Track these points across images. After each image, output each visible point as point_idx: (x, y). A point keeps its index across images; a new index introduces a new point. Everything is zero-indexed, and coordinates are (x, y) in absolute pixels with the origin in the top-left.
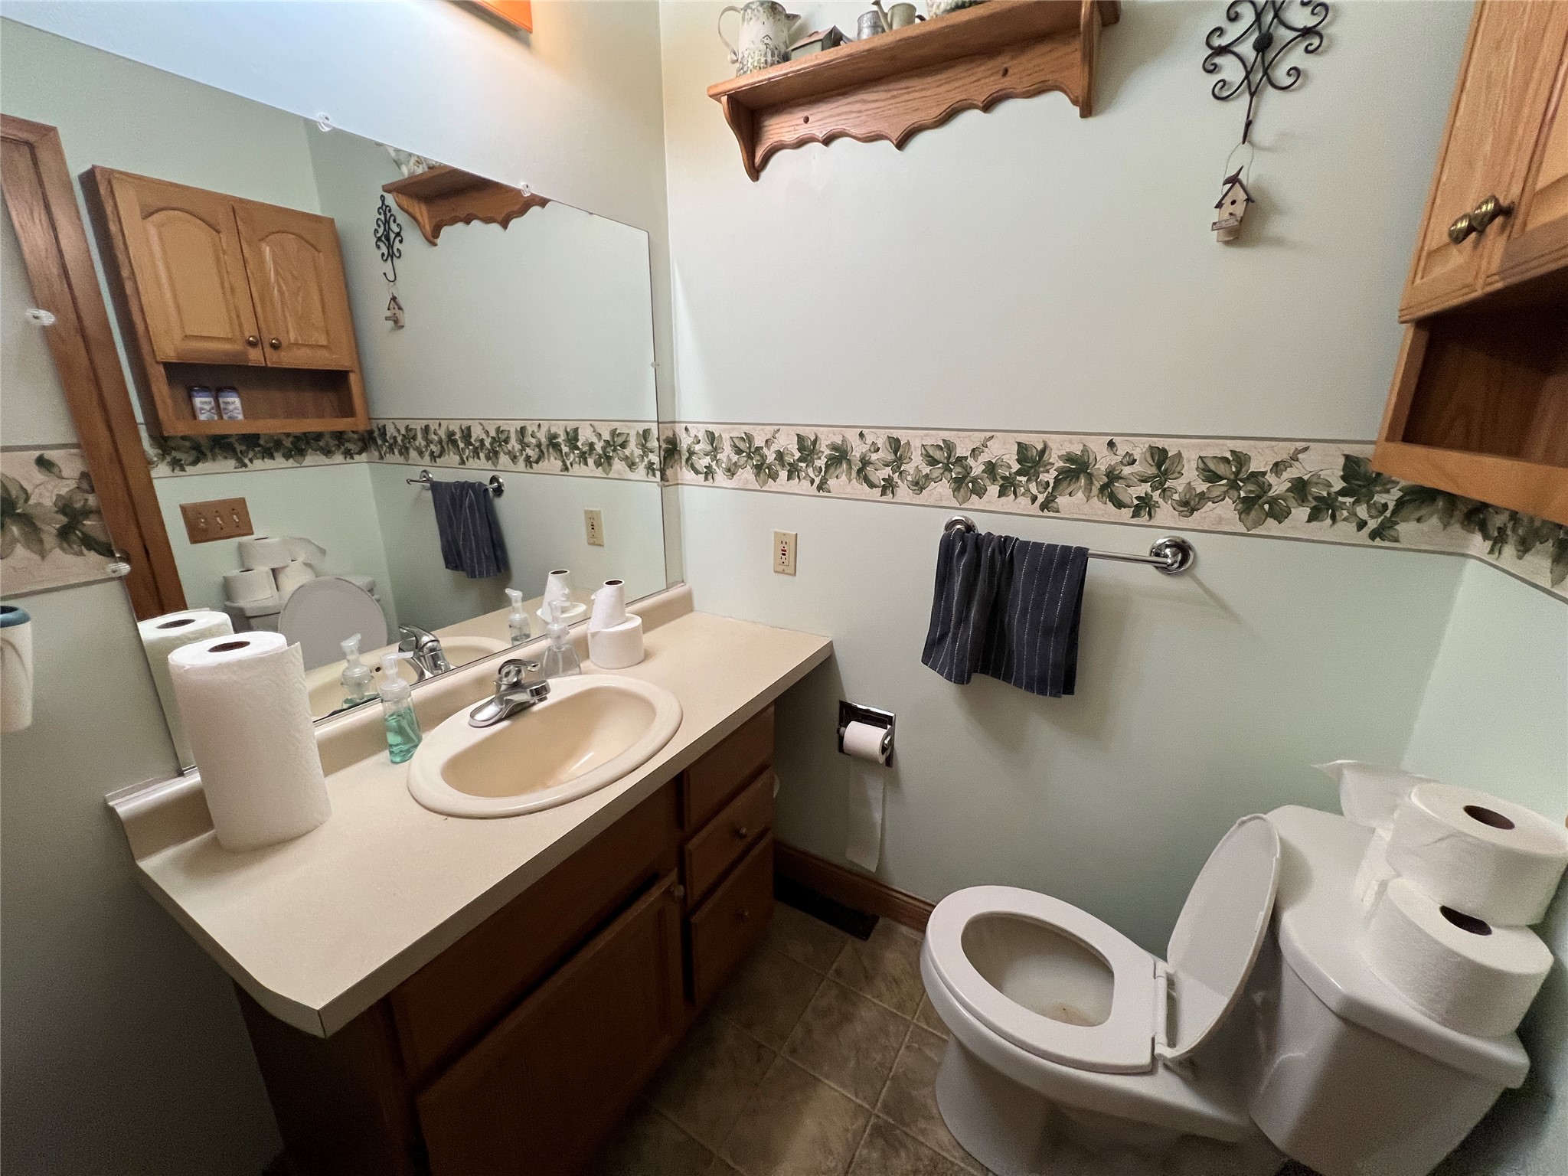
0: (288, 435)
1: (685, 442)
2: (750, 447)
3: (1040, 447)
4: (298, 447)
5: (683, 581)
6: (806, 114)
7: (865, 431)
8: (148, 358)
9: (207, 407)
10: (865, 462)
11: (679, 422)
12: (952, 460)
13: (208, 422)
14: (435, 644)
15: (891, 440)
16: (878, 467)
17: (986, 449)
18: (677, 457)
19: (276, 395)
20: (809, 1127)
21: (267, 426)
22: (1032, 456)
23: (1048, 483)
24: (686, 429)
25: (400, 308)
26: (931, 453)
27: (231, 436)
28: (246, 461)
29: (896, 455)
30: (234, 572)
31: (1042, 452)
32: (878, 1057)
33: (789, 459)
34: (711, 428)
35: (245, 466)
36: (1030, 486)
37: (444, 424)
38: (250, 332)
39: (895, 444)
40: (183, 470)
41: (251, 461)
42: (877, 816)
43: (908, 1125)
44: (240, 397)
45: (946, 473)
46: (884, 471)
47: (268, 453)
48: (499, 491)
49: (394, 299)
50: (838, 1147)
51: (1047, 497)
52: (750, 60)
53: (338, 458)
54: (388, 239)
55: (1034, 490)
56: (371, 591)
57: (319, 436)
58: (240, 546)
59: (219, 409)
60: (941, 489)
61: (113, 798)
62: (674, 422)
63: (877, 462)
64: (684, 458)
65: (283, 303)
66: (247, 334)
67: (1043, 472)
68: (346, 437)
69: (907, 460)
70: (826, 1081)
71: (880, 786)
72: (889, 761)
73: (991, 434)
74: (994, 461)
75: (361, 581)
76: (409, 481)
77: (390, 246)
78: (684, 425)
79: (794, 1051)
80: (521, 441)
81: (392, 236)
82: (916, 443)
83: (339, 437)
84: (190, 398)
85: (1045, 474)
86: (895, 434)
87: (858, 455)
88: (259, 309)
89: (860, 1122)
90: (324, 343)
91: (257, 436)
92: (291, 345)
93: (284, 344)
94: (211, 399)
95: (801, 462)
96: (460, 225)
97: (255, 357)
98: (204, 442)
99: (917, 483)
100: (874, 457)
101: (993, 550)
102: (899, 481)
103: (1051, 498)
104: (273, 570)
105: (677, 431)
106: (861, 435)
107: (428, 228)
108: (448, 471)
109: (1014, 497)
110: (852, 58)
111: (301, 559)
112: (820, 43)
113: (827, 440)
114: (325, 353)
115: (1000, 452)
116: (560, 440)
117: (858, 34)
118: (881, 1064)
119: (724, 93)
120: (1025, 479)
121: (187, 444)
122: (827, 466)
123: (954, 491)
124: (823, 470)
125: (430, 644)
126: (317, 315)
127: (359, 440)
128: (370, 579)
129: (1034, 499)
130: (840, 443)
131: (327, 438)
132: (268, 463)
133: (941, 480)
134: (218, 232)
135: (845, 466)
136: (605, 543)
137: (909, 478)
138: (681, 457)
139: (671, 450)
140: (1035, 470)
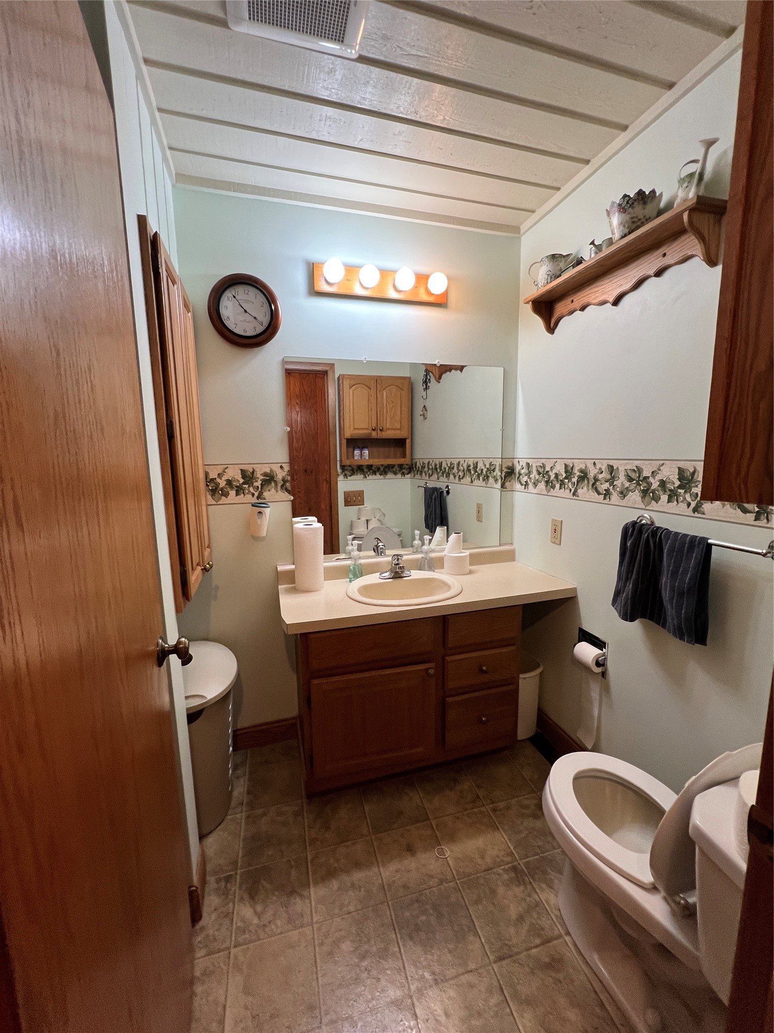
0: (382, 465)
1: (518, 468)
2: (544, 471)
3: (692, 470)
4: (385, 470)
5: (512, 544)
6: (571, 299)
7: (597, 461)
8: (342, 437)
9: (358, 455)
10: (596, 480)
11: (516, 458)
12: (641, 478)
13: (358, 460)
14: (383, 547)
15: (609, 466)
16: (602, 483)
17: (660, 472)
18: (513, 476)
19: (381, 450)
20: (479, 842)
21: (376, 462)
22: (687, 476)
23: (697, 494)
24: (519, 462)
25: (426, 410)
26: (630, 475)
27: (364, 465)
28: (367, 476)
29: (611, 475)
30: (355, 519)
31: (693, 474)
32: (540, 843)
33: (561, 478)
34: (528, 461)
35: (366, 477)
36: (686, 496)
37: (434, 460)
38: (374, 425)
39: (611, 468)
40: (347, 478)
41: (368, 476)
42: (596, 712)
43: (534, 880)
44: (368, 450)
45: (638, 486)
46: (605, 485)
47: (374, 473)
48: (448, 492)
49: (424, 406)
50: (488, 860)
51: (697, 504)
52: (540, 284)
53: (399, 476)
54: (426, 382)
55: (689, 499)
56: (399, 535)
57: (393, 466)
58: (359, 508)
59: (361, 455)
60: (635, 497)
61: (279, 565)
62: (514, 458)
63: (602, 479)
64: (517, 477)
65: (387, 413)
66: (373, 425)
67: (694, 487)
68: (403, 467)
69: (617, 478)
70: (502, 832)
71: (598, 690)
72: (604, 674)
73: (663, 462)
74: (664, 479)
75: (396, 530)
76: (419, 487)
77: (426, 385)
78: (517, 460)
79: (494, 810)
80: (458, 468)
81: (428, 380)
82: (622, 468)
83: (401, 466)
84: (354, 450)
85: (696, 488)
86: (611, 463)
87: (592, 476)
88: (378, 415)
89: (508, 859)
90: (399, 427)
91: (372, 466)
92: (387, 429)
93: (384, 429)
94: (360, 452)
95: (566, 479)
96: (448, 373)
97: (374, 435)
98: (355, 468)
99: (622, 493)
100: (600, 476)
101: (648, 535)
102: (613, 491)
103: (700, 504)
104: (367, 520)
105: (515, 463)
106: (594, 464)
107: (437, 376)
108: (433, 483)
109: (676, 503)
110: (586, 269)
111: (377, 517)
112: (572, 267)
113: (578, 466)
114: (399, 432)
115: (669, 474)
116: (471, 468)
117: (589, 256)
118: (539, 847)
119: (530, 301)
120: (683, 491)
121: (350, 468)
122: (578, 482)
123: (642, 498)
124: (576, 484)
125: (381, 546)
126: (398, 418)
127: (408, 468)
128: (400, 530)
129: (689, 505)
130: (584, 468)
131: (396, 467)
132: (374, 477)
133: (635, 491)
134: (370, 389)
135: (586, 481)
136: (483, 520)
137: (618, 489)
138: (515, 477)
139: (510, 473)
140: (689, 485)
